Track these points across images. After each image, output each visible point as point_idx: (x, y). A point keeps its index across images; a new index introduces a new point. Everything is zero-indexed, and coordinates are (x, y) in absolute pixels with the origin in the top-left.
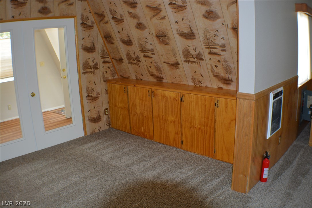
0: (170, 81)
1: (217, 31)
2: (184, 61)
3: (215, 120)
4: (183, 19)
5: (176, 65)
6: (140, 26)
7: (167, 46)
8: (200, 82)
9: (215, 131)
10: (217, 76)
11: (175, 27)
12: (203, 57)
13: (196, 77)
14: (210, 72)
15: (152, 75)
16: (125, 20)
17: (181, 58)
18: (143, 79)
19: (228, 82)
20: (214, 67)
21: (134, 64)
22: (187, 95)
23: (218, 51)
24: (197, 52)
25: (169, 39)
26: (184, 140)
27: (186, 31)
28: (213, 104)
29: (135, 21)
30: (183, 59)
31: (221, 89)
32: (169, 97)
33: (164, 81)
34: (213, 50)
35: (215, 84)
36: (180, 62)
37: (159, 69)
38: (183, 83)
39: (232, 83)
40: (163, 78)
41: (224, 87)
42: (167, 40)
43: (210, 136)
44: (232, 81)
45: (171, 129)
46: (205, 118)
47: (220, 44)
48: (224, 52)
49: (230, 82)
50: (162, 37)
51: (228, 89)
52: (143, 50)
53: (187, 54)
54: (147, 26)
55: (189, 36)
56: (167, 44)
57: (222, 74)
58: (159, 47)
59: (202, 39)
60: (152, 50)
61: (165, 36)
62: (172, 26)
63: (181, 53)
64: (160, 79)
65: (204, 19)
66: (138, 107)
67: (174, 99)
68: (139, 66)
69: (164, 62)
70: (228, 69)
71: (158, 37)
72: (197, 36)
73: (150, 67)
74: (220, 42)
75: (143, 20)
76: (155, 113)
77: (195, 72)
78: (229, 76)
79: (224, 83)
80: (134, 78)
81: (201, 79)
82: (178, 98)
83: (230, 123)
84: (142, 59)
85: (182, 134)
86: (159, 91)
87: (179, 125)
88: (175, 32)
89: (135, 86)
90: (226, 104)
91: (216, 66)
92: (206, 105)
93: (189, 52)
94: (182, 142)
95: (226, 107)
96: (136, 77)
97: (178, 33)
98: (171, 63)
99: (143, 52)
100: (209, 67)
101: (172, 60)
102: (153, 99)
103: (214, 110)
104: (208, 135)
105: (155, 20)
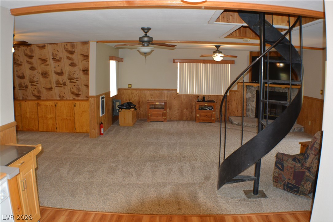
0: (45, 98)
1: (75, 72)
2: (56, 87)
3: (74, 113)
4: (59, 66)
5: (51, 89)
6: (32, 68)
7: (47, 79)
8: (63, 97)
9: (74, 118)
10: (73, 93)
11: (53, 69)
12: (66, 84)
13: (61, 95)
14: (69, 91)
15: (34, 95)
16: (23, 65)
17: (54, 85)
18: (27, 99)
19: (78, 95)
20: (72, 88)
21: (24, 89)
22: (59, 103)
23: (74, 81)
24: (64, 82)
25: (49, 75)
26: (58, 126)
27: (59, 71)
28: (73, 105)
29: (30, 66)
30: (55, 85)
31: (75, 99)
32: (48, 105)
33: (42, 98)
34: (72, 81)
35: (72, 97)
36: (53, 87)
37: (39, 92)
38: (54, 98)
39: (80, 96)
40: (41, 97)
41: (76, 98)
42: (48, 76)
43: (72, 122)
44: (80, 95)
45: (50, 122)
46: (69, 113)
47: (76, 77)
48: (77, 81)
49: (79, 95)
50: (45, 75)
51: (78, 99)
52: (31, 81)
53: (58, 83)
54: (36, 68)
55: (61, 74)
56: (47, 78)
57: (76, 92)
58: (42, 80)
59: (67, 75)
60: (37, 81)
61: (47, 74)
62: (52, 69)
63: (55, 82)
64: (39, 98)
65: (70, 66)
66: (28, 114)
67: (52, 106)
68: (26, 91)
69: (44, 88)
70: (78, 89)
71: (42, 74)
72: (65, 74)
73: (34, 91)
74: (75, 76)
75: (35, 65)
76: (40, 115)
77: (61, 92)
78: (79, 92)
79: (76, 96)
80: (21, 98)
81: (64, 95)
82: (54, 105)
83: (82, 113)
84: (30, 86)
85: (56, 124)
86: (42, 103)
87: (55, 119)
88: (53, 72)
89: (26, 102)
90: (80, 104)
91: (73, 88)
92: (69, 107)
93: (59, 82)
94: (56, 128)
95: (80, 106)
96: (23, 97)
97: (54, 73)
98: (47, 88)
99: (31, 83)
100: (69, 88)
101: (49, 86)
102: (39, 107)
103: (74, 108)
104: (71, 121)
105: (43, 66)
